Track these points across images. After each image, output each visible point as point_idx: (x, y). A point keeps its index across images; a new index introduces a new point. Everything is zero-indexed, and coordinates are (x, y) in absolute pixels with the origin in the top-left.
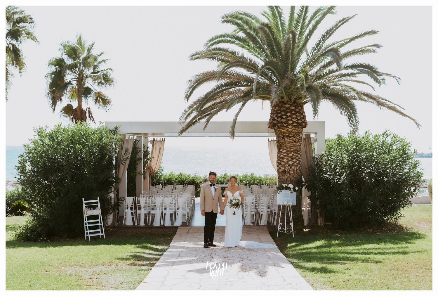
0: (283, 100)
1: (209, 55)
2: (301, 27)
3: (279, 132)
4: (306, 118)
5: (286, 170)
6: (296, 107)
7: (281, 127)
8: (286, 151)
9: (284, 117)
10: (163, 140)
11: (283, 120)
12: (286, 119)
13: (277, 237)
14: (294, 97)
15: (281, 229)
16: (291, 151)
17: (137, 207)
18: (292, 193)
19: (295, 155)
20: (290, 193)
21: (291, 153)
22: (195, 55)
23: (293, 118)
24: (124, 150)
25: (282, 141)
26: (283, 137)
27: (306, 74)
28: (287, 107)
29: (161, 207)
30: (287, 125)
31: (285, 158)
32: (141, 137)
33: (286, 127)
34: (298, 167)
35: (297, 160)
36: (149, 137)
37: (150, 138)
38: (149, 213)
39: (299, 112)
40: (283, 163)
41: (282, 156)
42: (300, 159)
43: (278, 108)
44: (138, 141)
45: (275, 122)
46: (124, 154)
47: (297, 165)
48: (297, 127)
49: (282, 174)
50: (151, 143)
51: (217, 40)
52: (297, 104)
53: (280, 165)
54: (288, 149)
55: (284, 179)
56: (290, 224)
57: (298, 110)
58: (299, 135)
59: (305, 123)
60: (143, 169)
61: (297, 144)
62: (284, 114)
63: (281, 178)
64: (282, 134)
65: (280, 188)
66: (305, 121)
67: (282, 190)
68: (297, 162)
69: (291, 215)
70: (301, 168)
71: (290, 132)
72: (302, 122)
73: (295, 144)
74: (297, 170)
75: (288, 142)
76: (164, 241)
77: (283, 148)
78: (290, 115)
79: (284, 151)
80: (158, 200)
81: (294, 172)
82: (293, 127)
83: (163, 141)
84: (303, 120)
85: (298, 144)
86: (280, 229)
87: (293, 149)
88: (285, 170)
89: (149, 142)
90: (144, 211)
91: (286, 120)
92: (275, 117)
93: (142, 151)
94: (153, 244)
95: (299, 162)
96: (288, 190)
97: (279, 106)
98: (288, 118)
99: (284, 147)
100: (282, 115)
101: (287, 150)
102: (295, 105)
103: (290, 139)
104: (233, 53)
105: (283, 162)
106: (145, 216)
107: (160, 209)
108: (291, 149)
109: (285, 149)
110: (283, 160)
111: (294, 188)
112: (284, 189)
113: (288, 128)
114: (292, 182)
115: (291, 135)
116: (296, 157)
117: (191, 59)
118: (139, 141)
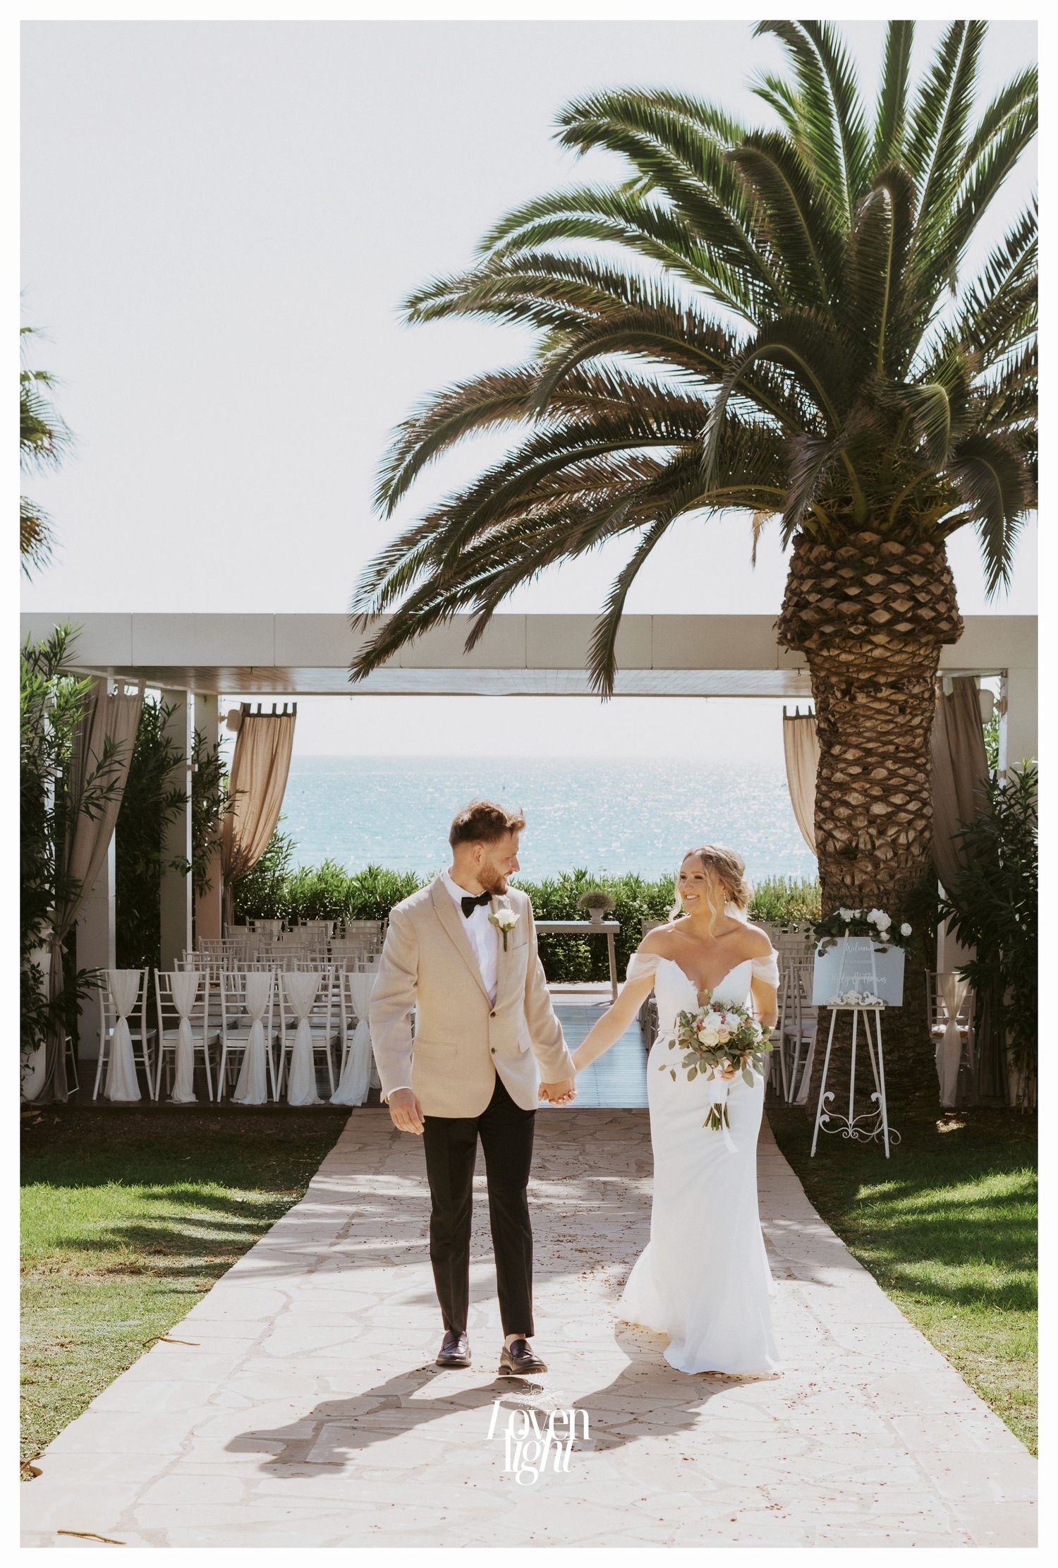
0: (846, 510)
1: (499, 290)
2: (940, 155)
3: (827, 666)
4: (958, 597)
5: (857, 844)
6: (911, 545)
7: (837, 640)
8: (858, 753)
9: (853, 591)
10: (290, 711)
11: (847, 608)
12: (858, 602)
13: (812, 1155)
14: (902, 497)
15: (830, 1117)
16: (885, 756)
17: (160, 1015)
18: (883, 951)
19: (901, 772)
20: (877, 951)
21: (881, 764)
22: (428, 296)
23: (895, 596)
24: (98, 747)
25: (844, 707)
26: (843, 686)
27: (954, 382)
28: (866, 545)
29: (270, 1015)
30: (864, 628)
31: (854, 786)
32: (185, 692)
33: (863, 639)
34: (915, 829)
35: (912, 796)
36: (224, 697)
37: (229, 704)
38: (216, 1046)
39: (922, 570)
40: (843, 812)
41: (839, 776)
42: (925, 795)
43: (823, 548)
44: (169, 714)
45: (806, 615)
46: (99, 767)
47: (910, 822)
48: (915, 641)
49: (838, 863)
50: (230, 726)
51: (537, 222)
52: (915, 528)
53: (829, 821)
54: (871, 745)
55: (847, 887)
56: (874, 1097)
57: (921, 559)
58: (920, 678)
59: (949, 619)
60: (194, 849)
61: (910, 721)
62: (852, 578)
63: (837, 879)
64: (842, 674)
65: (829, 928)
66: (953, 614)
67: (838, 940)
68: (913, 806)
69: (876, 1054)
70: (927, 834)
71: (879, 666)
72: (939, 617)
73: (901, 720)
74: (909, 845)
75: (869, 713)
76: (282, 1173)
77: (844, 738)
78: (882, 583)
79: (850, 755)
80: (259, 984)
81: (895, 854)
82: (895, 642)
83: (289, 716)
84: (942, 608)
85: (916, 721)
86: (827, 1119)
87: (891, 742)
88: (854, 844)
89: (223, 719)
90: (194, 1034)
91: (859, 607)
92: (808, 592)
93: (189, 762)
94: (229, 1184)
95: (920, 804)
96: (868, 935)
97: (826, 541)
98: (871, 598)
99: (851, 734)
100: (844, 582)
101: (865, 750)
102: (903, 535)
103: (879, 695)
104: (615, 283)
105: (847, 804)
106: (199, 1056)
107: (266, 1027)
108: (885, 744)
109: (857, 747)
110: (846, 798)
111: (894, 930)
112: (847, 933)
113: (869, 647)
114: (885, 901)
115: (882, 680)
116: (905, 785)
117: (411, 318)
118: (174, 709)
